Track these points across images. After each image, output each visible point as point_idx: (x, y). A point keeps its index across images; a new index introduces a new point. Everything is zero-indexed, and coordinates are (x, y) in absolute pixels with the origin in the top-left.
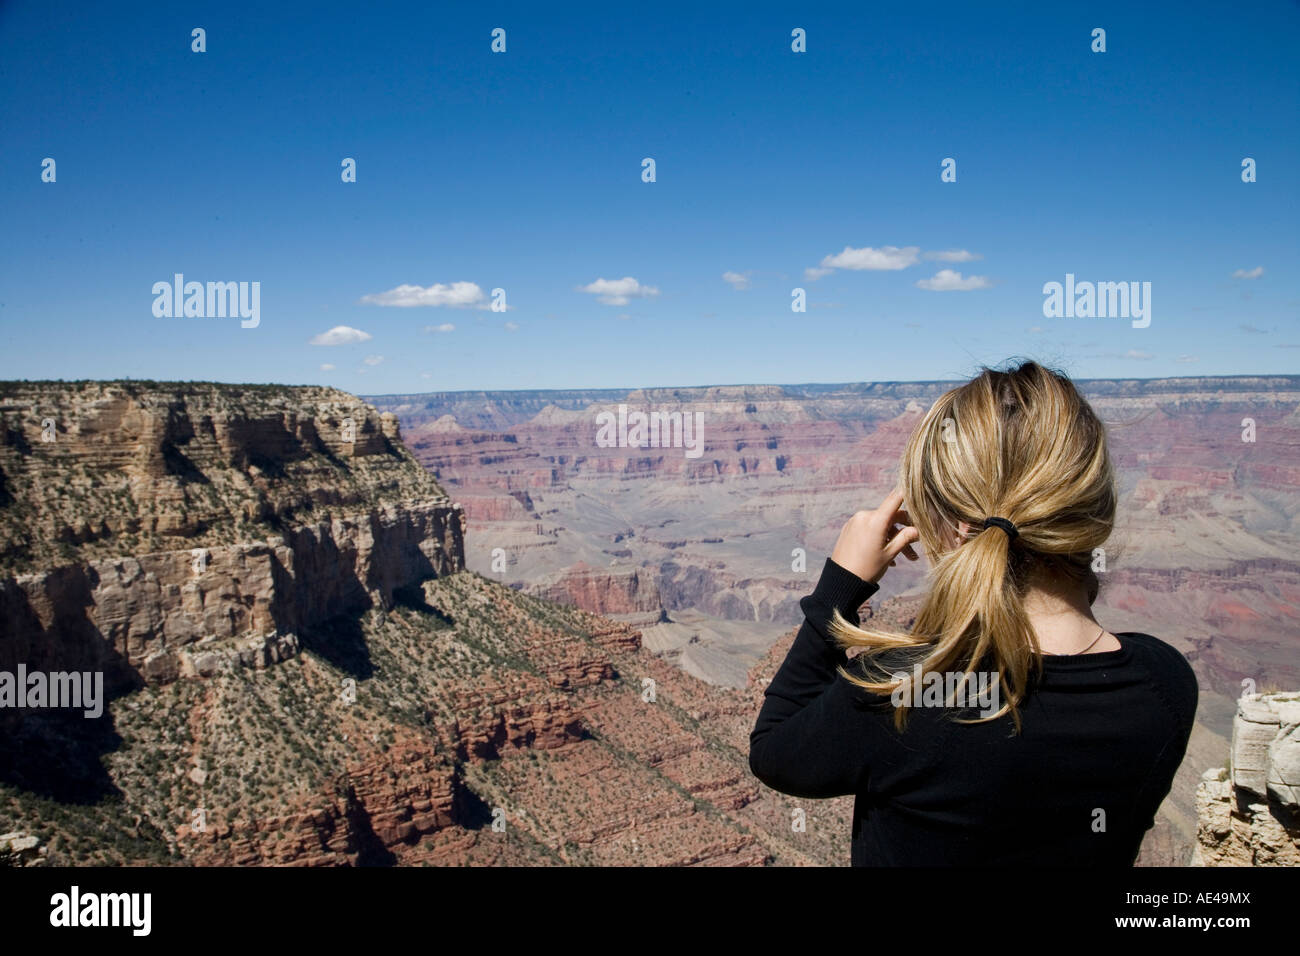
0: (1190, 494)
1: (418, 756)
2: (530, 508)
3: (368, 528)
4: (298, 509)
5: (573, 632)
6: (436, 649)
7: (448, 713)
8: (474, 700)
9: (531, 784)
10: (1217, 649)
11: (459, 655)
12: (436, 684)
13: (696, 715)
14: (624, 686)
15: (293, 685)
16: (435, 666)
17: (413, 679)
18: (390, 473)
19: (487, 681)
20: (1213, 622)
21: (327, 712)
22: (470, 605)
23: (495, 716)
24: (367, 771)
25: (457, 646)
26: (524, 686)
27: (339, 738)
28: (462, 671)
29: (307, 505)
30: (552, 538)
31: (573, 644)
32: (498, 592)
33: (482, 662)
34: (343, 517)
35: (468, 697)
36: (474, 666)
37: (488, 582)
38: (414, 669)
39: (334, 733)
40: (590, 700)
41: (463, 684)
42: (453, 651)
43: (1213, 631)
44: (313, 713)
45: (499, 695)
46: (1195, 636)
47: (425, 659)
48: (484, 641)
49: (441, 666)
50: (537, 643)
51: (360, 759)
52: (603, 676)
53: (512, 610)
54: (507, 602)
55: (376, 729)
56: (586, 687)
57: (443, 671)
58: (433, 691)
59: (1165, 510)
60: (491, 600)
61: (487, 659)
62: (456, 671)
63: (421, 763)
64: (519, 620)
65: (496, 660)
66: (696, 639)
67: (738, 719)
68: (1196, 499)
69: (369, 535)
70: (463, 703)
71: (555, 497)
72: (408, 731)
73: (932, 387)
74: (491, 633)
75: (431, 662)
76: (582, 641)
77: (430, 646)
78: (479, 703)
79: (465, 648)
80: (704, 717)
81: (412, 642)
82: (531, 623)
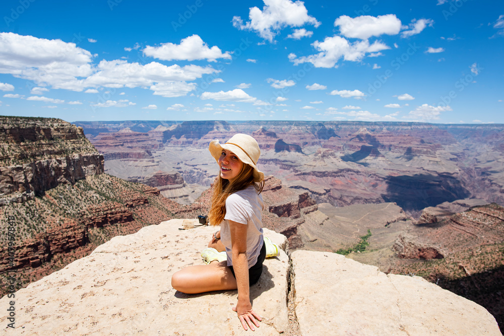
0: (330, 152)
1: (71, 227)
2: (151, 155)
3: (65, 161)
4: (38, 156)
5: (136, 190)
6: (88, 196)
7: (89, 214)
8: (98, 210)
9: (115, 233)
10: (331, 192)
11: (95, 198)
12: (85, 206)
13: (174, 213)
14: (151, 205)
15: (31, 207)
16: (86, 201)
17: (78, 205)
18: (78, 145)
19: (103, 205)
20: (332, 185)
21: (42, 215)
22: (104, 183)
23: (104, 214)
24: (54, 231)
25: (95, 195)
26: (114, 206)
27: (45, 223)
28: (95, 202)
29: (42, 155)
30: (157, 164)
31: (136, 194)
32: (114, 180)
33: (102, 199)
34: (56, 158)
35: (96, 209)
36: (99, 201)
37: (111, 176)
38: (79, 202)
39: (43, 221)
40: (140, 209)
41: (95, 206)
42: (93, 197)
43: (331, 187)
44: (37, 216)
45: (106, 208)
46: (326, 189)
47: (83, 199)
48: (107, 193)
49: (88, 201)
50: (124, 194)
51: (51, 228)
52: (145, 203)
53: (118, 185)
54: (117, 182)
55: (58, 219)
56: (139, 206)
57: (89, 202)
58: (84, 208)
59: (323, 156)
60: (112, 182)
61: (104, 198)
62: (93, 202)
63: (72, 228)
64: (120, 188)
65: (108, 198)
66: (193, 192)
67: (186, 213)
68: (331, 153)
69: (66, 163)
70: (94, 211)
71: (160, 152)
72: (69, 219)
73: (269, 122)
74: (110, 191)
75: (85, 200)
76: (139, 193)
77: (85, 195)
78: (99, 211)
79: (98, 195)
80: (176, 213)
81: (79, 194)
82: (123, 189)
